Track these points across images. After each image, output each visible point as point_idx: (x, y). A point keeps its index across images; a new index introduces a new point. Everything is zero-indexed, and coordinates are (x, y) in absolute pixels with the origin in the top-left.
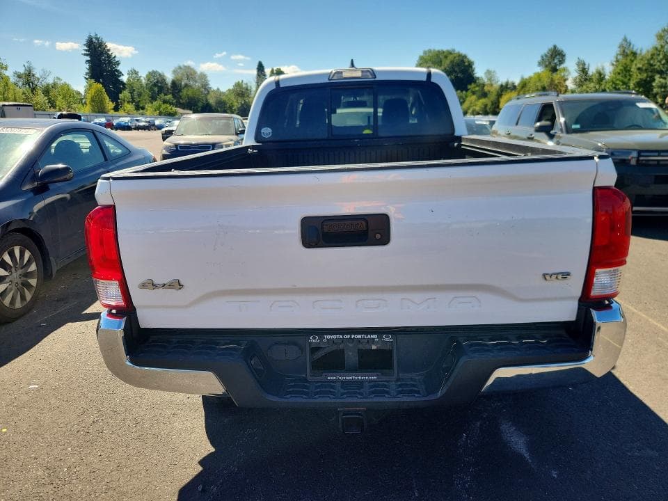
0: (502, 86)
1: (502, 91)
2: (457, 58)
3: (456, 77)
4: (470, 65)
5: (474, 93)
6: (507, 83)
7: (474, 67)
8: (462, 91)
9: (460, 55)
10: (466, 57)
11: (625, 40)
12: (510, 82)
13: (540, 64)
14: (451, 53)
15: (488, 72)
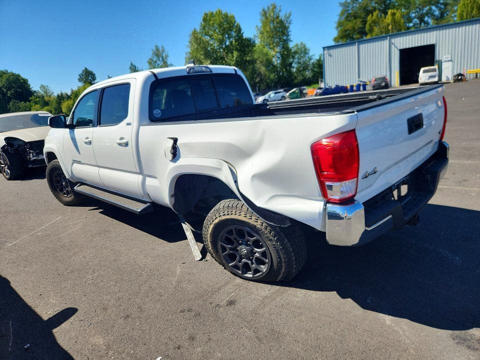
0: (58, 96)
1: (60, 100)
2: (12, 77)
3: (16, 92)
4: (25, 82)
5: (36, 103)
6: (62, 94)
7: (29, 83)
8: (25, 102)
9: (13, 75)
10: (19, 76)
11: (132, 64)
12: (63, 93)
13: (80, 80)
14: (4, 73)
15: (42, 87)
